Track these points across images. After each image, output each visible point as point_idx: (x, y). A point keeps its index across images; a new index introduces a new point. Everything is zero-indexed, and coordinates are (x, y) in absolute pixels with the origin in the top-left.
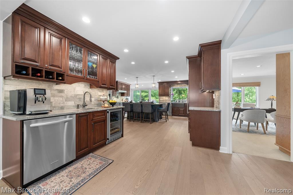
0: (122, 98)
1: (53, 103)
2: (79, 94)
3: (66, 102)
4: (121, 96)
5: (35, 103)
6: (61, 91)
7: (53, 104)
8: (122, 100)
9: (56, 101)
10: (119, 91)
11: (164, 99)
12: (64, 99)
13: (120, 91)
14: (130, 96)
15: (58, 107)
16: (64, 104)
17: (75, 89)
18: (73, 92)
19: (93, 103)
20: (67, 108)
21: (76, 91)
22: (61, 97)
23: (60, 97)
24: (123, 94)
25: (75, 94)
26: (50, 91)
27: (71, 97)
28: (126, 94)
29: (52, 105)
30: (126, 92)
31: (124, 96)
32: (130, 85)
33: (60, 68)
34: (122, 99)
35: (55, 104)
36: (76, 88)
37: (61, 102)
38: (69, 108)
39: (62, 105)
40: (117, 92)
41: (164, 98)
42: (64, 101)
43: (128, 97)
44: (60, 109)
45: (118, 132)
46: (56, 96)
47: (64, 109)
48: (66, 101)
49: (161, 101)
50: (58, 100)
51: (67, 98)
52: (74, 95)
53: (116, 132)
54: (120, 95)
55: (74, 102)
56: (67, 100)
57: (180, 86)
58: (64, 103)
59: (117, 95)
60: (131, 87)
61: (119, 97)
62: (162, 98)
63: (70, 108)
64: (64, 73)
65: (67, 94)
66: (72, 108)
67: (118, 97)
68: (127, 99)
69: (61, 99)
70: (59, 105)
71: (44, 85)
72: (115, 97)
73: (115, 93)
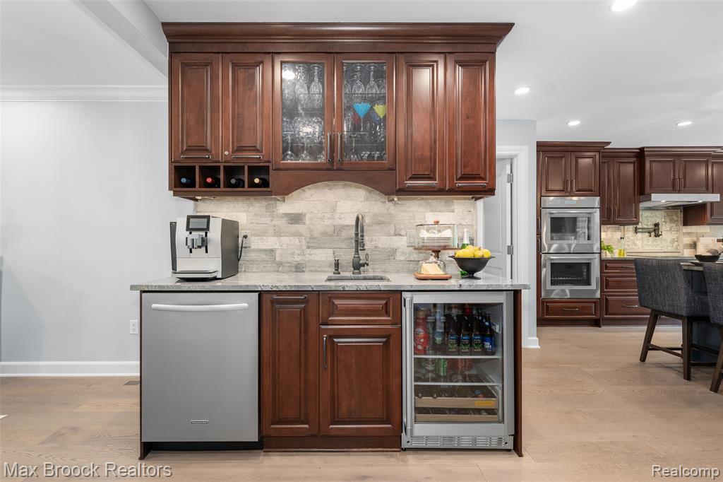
0: (689, 234)
1: (278, 252)
2: (348, 226)
3: (308, 251)
4: (685, 224)
5: (191, 252)
6: (296, 219)
7: (277, 255)
8: (693, 246)
9: (285, 247)
10: (655, 197)
12: (304, 243)
13: (662, 199)
15: (288, 265)
16: (303, 258)
17: (334, 210)
18: (328, 219)
19: (402, 258)
20: (311, 268)
21: (338, 216)
22: (298, 235)
23: (294, 236)
25: (336, 223)
26: (270, 219)
27: (324, 234)
29: (275, 258)
30: (710, 199)
31: (702, 223)
33: (257, 151)
35: (281, 255)
36: (339, 204)
37: (295, 250)
38: (316, 271)
39: (298, 259)
40: (642, 205)
42: (304, 248)
44: (294, 270)
45: (484, 416)
46: (283, 232)
47: (303, 271)
48: (308, 247)
50: (288, 244)
51: (312, 238)
52: (332, 229)
53: (478, 411)
54: (672, 221)
55: (331, 251)
56: (312, 245)
58: (303, 254)
59: (646, 219)
61: (664, 228)
63: (320, 271)
64: (269, 162)
65: (311, 226)
66: (326, 269)
67: (656, 231)
69: (296, 241)
70: (290, 259)
71: (258, 205)
72: (636, 232)
73: (631, 212)
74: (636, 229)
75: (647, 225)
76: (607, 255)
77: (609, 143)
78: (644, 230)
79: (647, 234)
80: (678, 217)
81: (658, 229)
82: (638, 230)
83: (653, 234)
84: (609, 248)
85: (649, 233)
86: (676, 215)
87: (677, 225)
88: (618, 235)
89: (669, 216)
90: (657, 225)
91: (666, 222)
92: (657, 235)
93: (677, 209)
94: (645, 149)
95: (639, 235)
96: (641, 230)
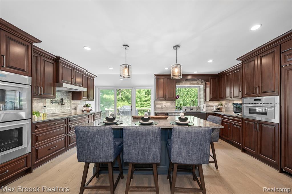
0: (74, 104)
4: (73, 100)
8: (75, 109)
10: (65, 85)
11: (164, 106)
13: (67, 86)
14: (94, 101)
24: (76, 95)
28: (85, 94)
30: (84, 89)
31: (80, 100)
32: (94, 78)
34: (73, 106)
40: (57, 89)
41: (163, 104)
43: (88, 102)
49: (158, 108)
54: (68, 98)
57: (191, 84)
59: (58, 96)
60: (97, 82)
61: (66, 101)
62: (160, 104)
67: (61, 102)
68: (87, 106)
72: (52, 103)
73: (51, 92)
74: (52, 101)
75: (57, 99)
76: (36, 119)
77: (40, 41)
78: (56, 102)
79: (57, 104)
80: (70, 96)
81: (63, 102)
82: (53, 102)
83: (60, 104)
84: (37, 114)
85: (59, 103)
86: (70, 95)
87: (70, 100)
88: (41, 104)
89: (67, 95)
90: (62, 99)
91: (66, 98)
92: (62, 104)
93: (70, 93)
94: (60, 58)
95: (54, 104)
96: (54, 102)
